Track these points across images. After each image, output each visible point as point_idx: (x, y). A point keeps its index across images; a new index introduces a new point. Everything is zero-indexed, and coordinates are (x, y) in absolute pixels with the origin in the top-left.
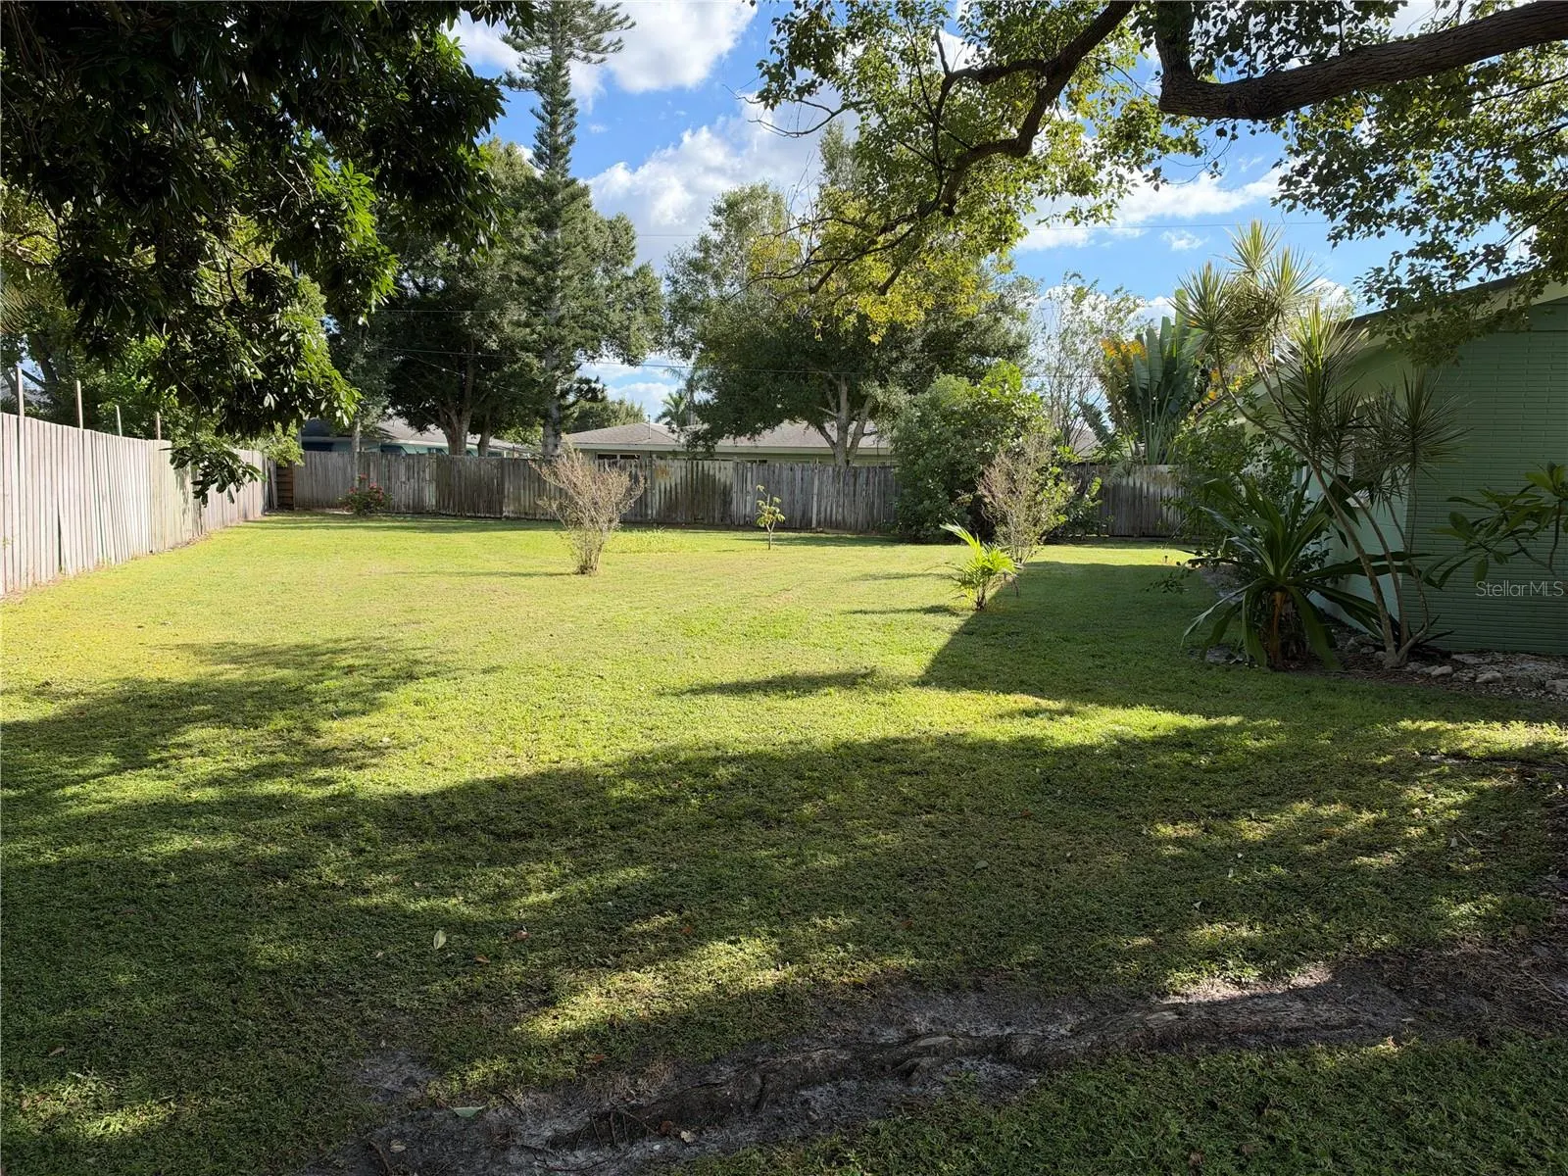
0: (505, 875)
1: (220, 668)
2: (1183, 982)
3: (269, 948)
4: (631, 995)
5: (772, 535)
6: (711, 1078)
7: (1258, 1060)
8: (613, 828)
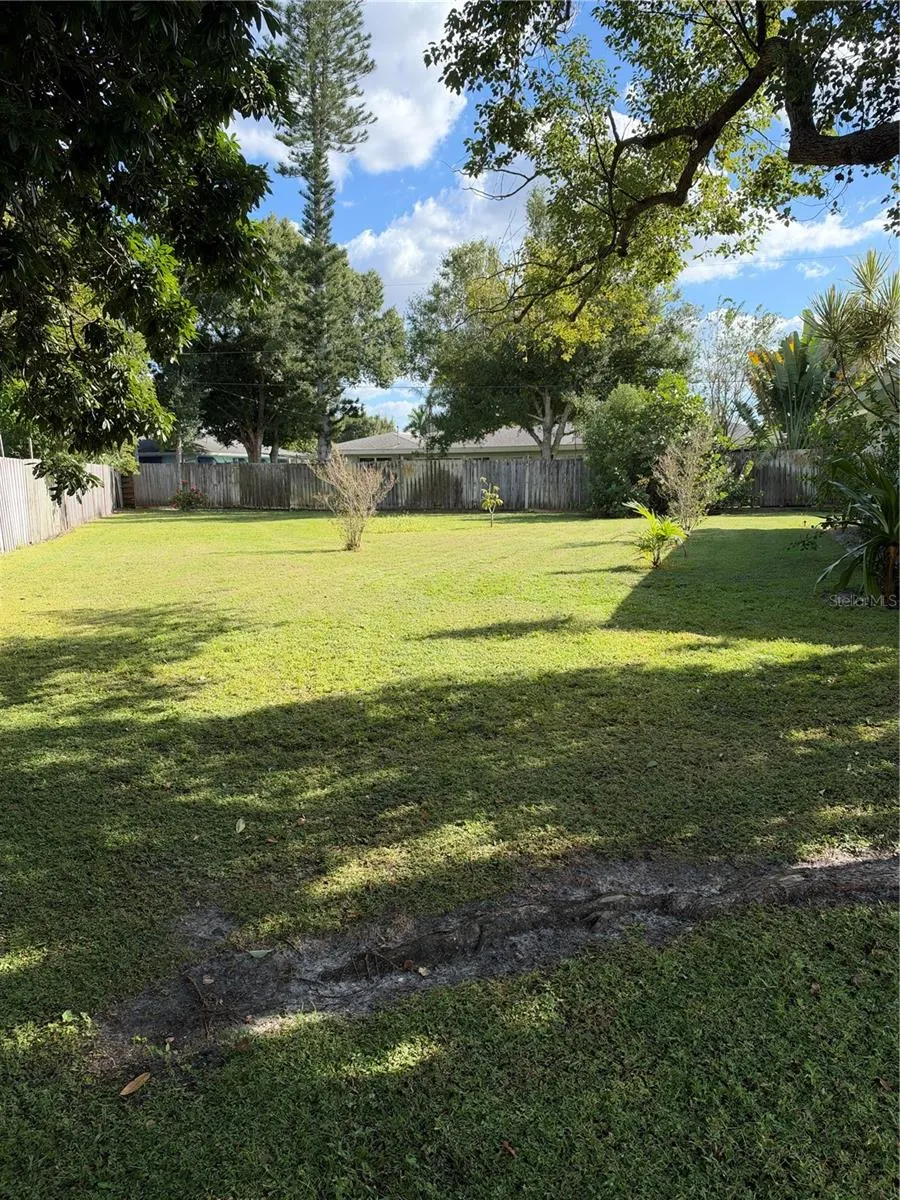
0: (290, 777)
1: (80, 627)
2: (809, 852)
3: (116, 835)
4: (382, 865)
5: (494, 515)
6: (442, 927)
7: (867, 911)
8: (370, 740)
